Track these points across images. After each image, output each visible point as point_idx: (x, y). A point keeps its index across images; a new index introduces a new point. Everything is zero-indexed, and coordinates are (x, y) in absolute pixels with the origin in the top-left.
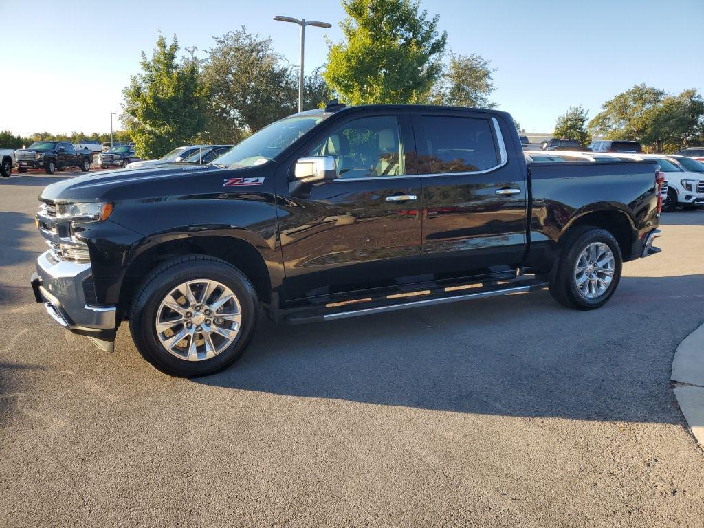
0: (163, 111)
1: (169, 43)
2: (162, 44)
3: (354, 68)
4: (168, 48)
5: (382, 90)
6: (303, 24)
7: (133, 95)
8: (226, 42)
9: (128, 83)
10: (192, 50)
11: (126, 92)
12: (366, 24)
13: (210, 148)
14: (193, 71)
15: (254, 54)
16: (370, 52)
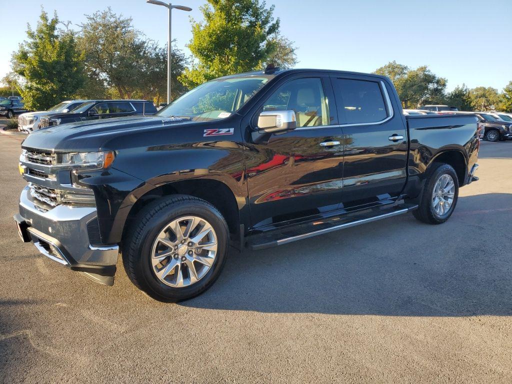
0: (48, 72)
1: (50, 17)
2: (44, 18)
3: (214, 43)
4: (50, 21)
5: (236, 59)
6: (170, 7)
7: (21, 59)
8: (95, 19)
9: (17, 49)
10: (66, 24)
11: (15, 57)
12: (222, 9)
13: (93, 102)
14: (72, 41)
15: (118, 29)
16: (225, 30)
